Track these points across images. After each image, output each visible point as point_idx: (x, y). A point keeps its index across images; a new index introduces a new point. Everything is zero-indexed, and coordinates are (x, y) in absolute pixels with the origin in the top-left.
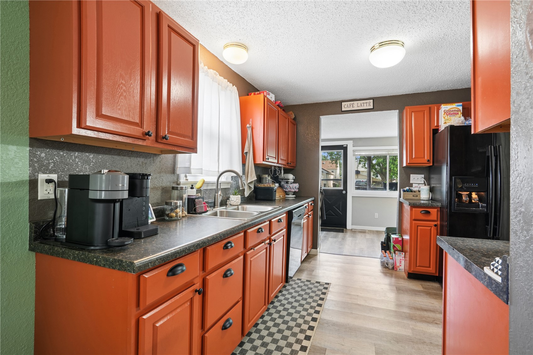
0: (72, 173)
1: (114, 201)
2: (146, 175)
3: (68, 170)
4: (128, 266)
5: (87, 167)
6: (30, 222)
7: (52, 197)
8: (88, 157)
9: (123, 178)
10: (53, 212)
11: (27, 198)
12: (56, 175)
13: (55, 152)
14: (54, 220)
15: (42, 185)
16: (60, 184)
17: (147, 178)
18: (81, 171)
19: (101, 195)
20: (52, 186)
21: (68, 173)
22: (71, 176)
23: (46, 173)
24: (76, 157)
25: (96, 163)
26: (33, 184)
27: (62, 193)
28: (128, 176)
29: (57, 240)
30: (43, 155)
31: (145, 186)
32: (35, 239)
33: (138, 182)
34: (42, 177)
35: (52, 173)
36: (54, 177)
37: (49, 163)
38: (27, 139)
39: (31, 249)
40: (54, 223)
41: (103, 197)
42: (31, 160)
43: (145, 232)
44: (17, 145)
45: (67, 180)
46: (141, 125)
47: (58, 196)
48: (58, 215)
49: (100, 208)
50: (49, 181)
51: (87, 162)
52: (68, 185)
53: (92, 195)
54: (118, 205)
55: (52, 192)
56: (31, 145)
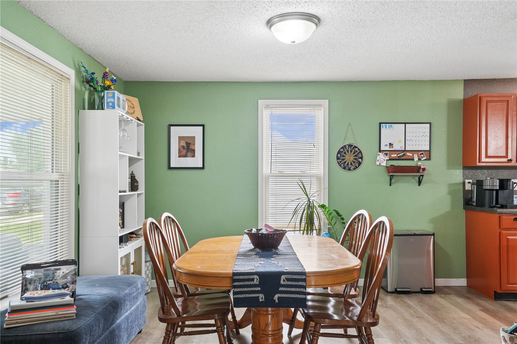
0: (477, 179)
1: (493, 190)
2: (509, 179)
3: (476, 178)
4: (495, 211)
5: (484, 176)
6: (463, 198)
7: (470, 189)
8: (484, 172)
9: (496, 181)
10: (471, 195)
11: (462, 189)
12: (471, 180)
13: (471, 171)
14: (471, 198)
15: (467, 184)
16: (473, 184)
17: (510, 181)
18: (481, 178)
19: (487, 187)
20: (470, 184)
21: (476, 179)
22: (477, 181)
23: (468, 180)
24: (479, 172)
25: (488, 174)
26: (464, 183)
27: (474, 187)
28: (499, 180)
29: (472, 205)
30: (467, 172)
31: (509, 184)
32: (465, 205)
33: (505, 183)
34: (467, 181)
35: (470, 179)
36: (471, 181)
37: (469, 175)
38: (462, 167)
39: (464, 208)
40: (471, 199)
41: (488, 188)
42: (463, 175)
43: (509, 206)
44: (459, 169)
45: (476, 182)
46: (506, 156)
47: (473, 189)
48: (473, 196)
49: (487, 192)
50: (469, 183)
51: (484, 174)
52: (476, 184)
53: (485, 187)
54: (494, 192)
55: (470, 187)
56: (463, 169)
